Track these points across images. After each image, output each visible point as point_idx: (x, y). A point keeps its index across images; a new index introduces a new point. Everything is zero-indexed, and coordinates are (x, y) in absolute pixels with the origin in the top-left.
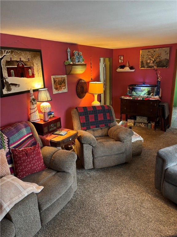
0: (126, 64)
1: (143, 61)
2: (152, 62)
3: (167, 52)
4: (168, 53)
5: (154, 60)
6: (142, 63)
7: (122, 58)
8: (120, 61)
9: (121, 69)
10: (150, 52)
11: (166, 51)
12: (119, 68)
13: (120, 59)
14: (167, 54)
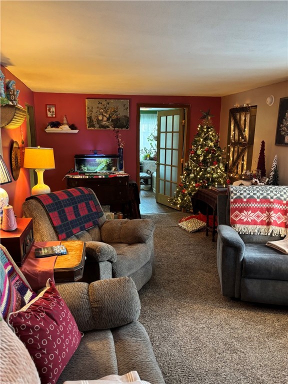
0: (63, 120)
1: (91, 117)
2: (105, 119)
3: (126, 107)
4: (128, 108)
5: (108, 116)
6: (91, 120)
7: (53, 109)
8: (49, 114)
9: (54, 129)
10: (101, 103)
11: (124, 105)
12: (49, 127)
13: (50, 111)
14: (126, 109)
